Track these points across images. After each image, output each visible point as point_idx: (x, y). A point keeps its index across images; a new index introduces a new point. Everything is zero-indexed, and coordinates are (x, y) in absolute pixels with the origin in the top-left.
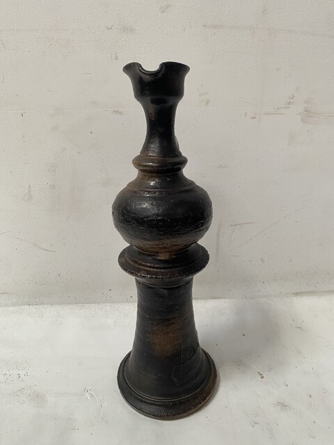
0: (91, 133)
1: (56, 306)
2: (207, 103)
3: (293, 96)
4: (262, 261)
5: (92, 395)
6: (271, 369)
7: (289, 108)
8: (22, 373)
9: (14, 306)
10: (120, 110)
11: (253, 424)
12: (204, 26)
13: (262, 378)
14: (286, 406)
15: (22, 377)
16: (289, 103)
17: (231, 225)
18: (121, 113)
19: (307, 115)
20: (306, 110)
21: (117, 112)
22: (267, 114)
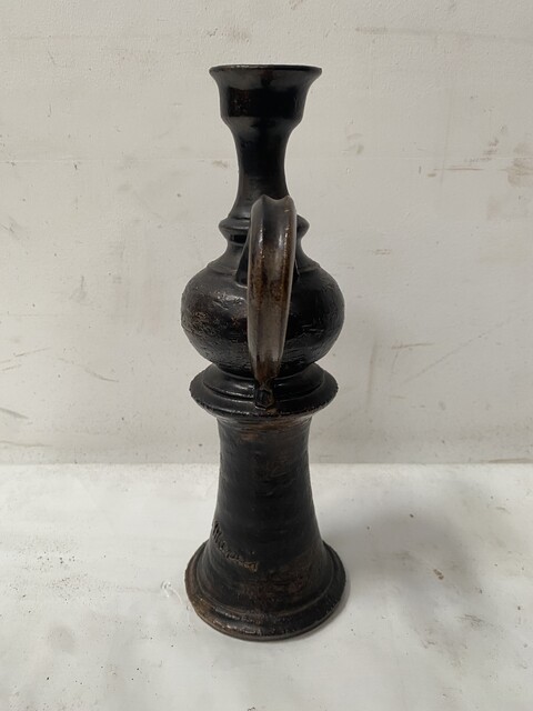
0: (179, 195)
1: (118, 466)
2: (359, 152)
3: (497, 141)
4: (442, 405)
5: (172, 593)
6: (455, 566)
7: (489, 159)
8: (66, 557)
9: (54, 463)
10: (224, 161)
11: (426, 643)
13: (441, 578)
14: (480, 621)
15: (66, 562)
16: (490, 152)
17: (394, 348)
18: (225, 166)
19: (518, 171)
20: (517, 164)
21: (219, 163)
22: (454, 169)
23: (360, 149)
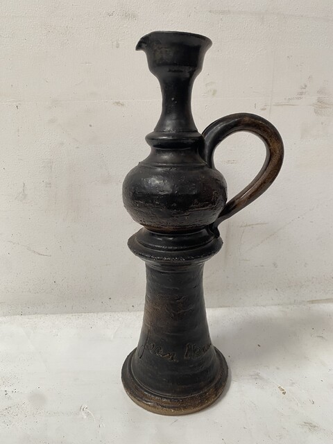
0: (91, 126)
2: (214, 94)
3: (306, 86)
4: (275, 265)
5: (88, 414)
6: (293, 383)
7: (301, 98)
8: (9, 390)
10: (121, 102)
12: (210, 12)
13: (284, 393)
14: (315, 426)
15: (9, 394)
16: (301, 94)
17: (242, 227)
18: (123, 105)
19: (321, 105)
20: (319, 101)
21: (118, 103)
22: (277, 105)
23: (215, 92)
